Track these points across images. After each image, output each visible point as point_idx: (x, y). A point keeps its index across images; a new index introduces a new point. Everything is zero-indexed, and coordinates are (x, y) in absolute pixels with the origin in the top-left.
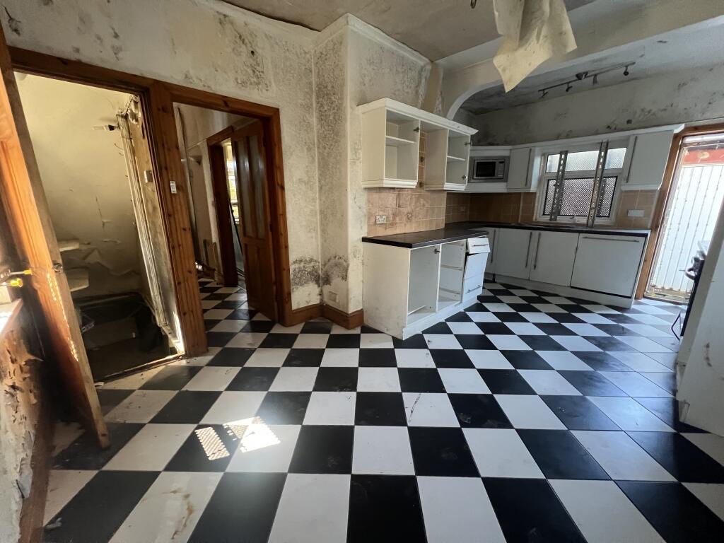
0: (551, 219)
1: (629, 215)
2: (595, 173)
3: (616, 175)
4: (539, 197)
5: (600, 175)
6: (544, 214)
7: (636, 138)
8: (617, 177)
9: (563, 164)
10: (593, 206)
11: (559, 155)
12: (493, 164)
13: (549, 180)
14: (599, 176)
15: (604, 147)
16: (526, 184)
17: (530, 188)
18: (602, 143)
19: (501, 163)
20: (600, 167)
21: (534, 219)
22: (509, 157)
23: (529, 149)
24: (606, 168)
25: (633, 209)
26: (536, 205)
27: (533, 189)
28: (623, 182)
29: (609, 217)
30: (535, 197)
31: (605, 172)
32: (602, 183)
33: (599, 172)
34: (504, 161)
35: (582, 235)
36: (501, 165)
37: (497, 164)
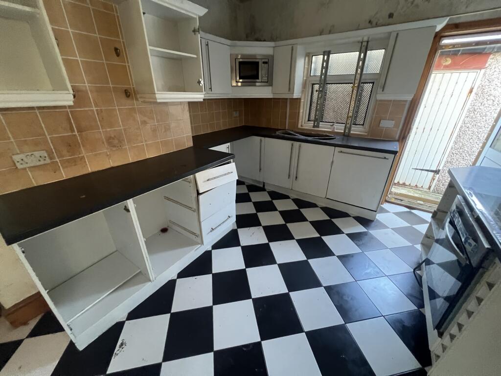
0: (314, 126)
1: (381, 125)
2: (353, 78)
3: (374, 81)
4: (304, 102)
5: (359, 80)
6: (309, 120)
7: (397, 34)
8: (373, 83)
9: (325, 67)
10: (351, 114)
11: (322, 56)
12: (256, 64)
13: (313, 84)
14: (357, 82)
15: (364, 47)
16: (289, 89)
17: (293, 93)
18: (362, 43)
19: (264, 63)
20: (359, 70)
21: (299, 126)
22: (273, 56)
23: (291, 46)
24: (364, 72)
25: (385, 119)
26: (301, 111)
27: (296, 95)
28: (380, 90)
29: (363, 125)
30: (300, 102)
31: (363, 77)
32: (360, 88)
33: (358, 76)
34: (269, 61)
35: (338, 149)
36: (266, 65)
37: (260, 64)
